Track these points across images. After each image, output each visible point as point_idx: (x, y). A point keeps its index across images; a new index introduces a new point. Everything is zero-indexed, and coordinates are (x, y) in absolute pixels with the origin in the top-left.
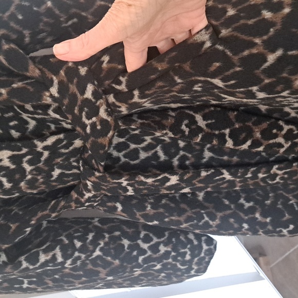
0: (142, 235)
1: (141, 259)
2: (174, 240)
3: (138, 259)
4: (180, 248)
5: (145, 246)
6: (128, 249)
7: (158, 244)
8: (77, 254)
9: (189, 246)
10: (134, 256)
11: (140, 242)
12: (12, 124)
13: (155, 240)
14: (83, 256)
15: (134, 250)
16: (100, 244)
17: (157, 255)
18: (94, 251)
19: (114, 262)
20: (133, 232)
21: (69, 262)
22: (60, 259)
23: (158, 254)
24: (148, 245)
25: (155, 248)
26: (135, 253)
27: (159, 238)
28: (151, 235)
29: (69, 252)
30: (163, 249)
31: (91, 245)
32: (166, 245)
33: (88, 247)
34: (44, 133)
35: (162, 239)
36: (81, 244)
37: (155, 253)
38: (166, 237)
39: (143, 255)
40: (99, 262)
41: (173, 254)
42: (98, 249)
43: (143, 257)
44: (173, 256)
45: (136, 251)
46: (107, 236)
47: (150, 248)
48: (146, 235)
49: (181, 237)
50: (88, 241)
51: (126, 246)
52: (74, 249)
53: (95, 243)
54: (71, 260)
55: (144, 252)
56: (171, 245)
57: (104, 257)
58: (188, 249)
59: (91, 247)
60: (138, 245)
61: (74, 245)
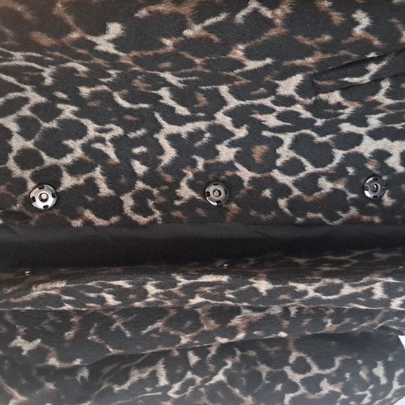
0: (292, 359)
1: (288, 397)
2: (347, 375)
3: (283, 398)
4: (356, 389)
5: (297, 378)
6: (267, 379)
7: (319, 378)
8: (189, 375)
9: (371, 387)
10: (278, 392)
11: (288, 370)
12: (137, 151)
13: (315, 370)
14: (199, 380)
15: (278, 383)
16: (226, 364)
17: (316, 396)
18: (215, 374)
19: (245, 398)
20: (276, 352)
21: (176, 387)
22: (163, 381)
23: (316, 394)
24: (302, 376)
25: (313, 384)
26: (279, 387)
27: (322, 367)
28: (309, 360)
29: (178, 371)
30: (326, 388)
31: (213, 363)
32: (332, 381)
33: (209, 367)
34: (186, 171)
35: (328, 371)
36: (198, 359)
37: (313, 393)
38: (334, 369)
39: (293, 392)
40: (219, 393)
41: (343, 397)
42: (221, 371)
43: (292, 395)
44: (343, 399)
45: (281, 385)
46: (238, 352)
47: (304, 381)
48: (299, 359)
49: (361, 373)
50: (210, 356)
51: (264, 375)
52: (187, 367)
53: (219, 361)
54: (179, 384)
55: (294, 387)
56: (341, 384)
57: (229, 386)
58: (370, 390)
59: (212, 367)
60: (284, 375)
61: (187, 360)
